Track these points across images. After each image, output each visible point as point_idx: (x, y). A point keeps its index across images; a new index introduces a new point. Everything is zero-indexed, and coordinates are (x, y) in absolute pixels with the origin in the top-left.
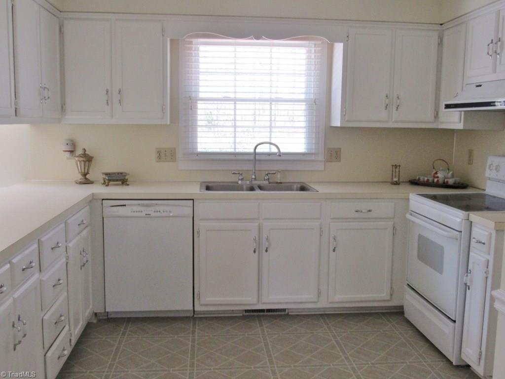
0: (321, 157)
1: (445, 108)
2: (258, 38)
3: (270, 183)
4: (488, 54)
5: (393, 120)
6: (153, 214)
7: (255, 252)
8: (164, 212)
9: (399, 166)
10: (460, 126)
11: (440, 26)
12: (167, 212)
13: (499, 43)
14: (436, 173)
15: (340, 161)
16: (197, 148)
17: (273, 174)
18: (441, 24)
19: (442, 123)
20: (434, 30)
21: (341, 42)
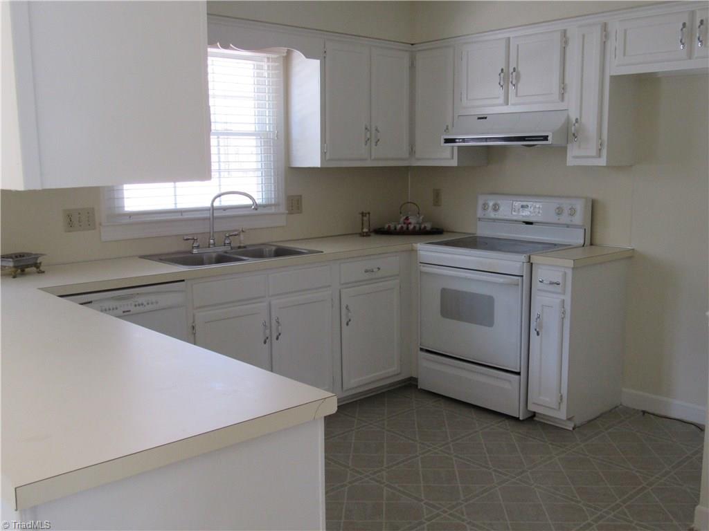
0: (283, 209)
1: (445, 143)
2: (226, 46)
3: (232, 248)
4: (500, 84)
5: (373, 157)
6: (134, 309)
7: (265, 342)
8: (148, 304)
9: (369, 213)
10: (454, 163)
11: (410, 46)
12: (152, 303)
13: (514, 74)
14: (407, 218)
15: (301, 212)
16: (124, 207)
17: (235, 235)
18: (412, 44)
19: (418, 159)
20: (406, 51)
21: (318, 59)
